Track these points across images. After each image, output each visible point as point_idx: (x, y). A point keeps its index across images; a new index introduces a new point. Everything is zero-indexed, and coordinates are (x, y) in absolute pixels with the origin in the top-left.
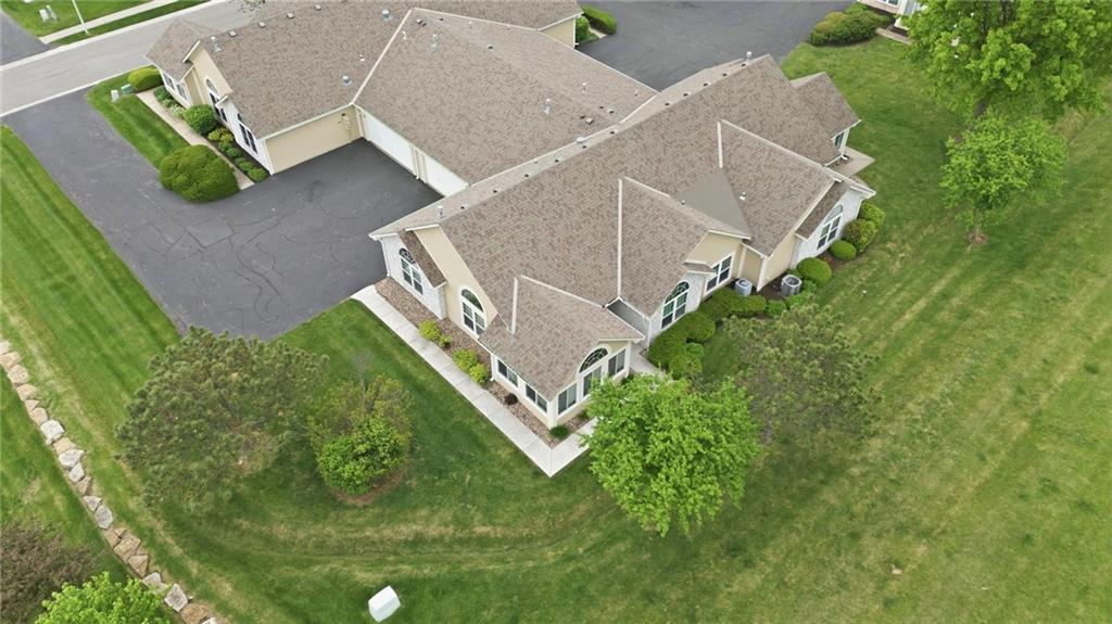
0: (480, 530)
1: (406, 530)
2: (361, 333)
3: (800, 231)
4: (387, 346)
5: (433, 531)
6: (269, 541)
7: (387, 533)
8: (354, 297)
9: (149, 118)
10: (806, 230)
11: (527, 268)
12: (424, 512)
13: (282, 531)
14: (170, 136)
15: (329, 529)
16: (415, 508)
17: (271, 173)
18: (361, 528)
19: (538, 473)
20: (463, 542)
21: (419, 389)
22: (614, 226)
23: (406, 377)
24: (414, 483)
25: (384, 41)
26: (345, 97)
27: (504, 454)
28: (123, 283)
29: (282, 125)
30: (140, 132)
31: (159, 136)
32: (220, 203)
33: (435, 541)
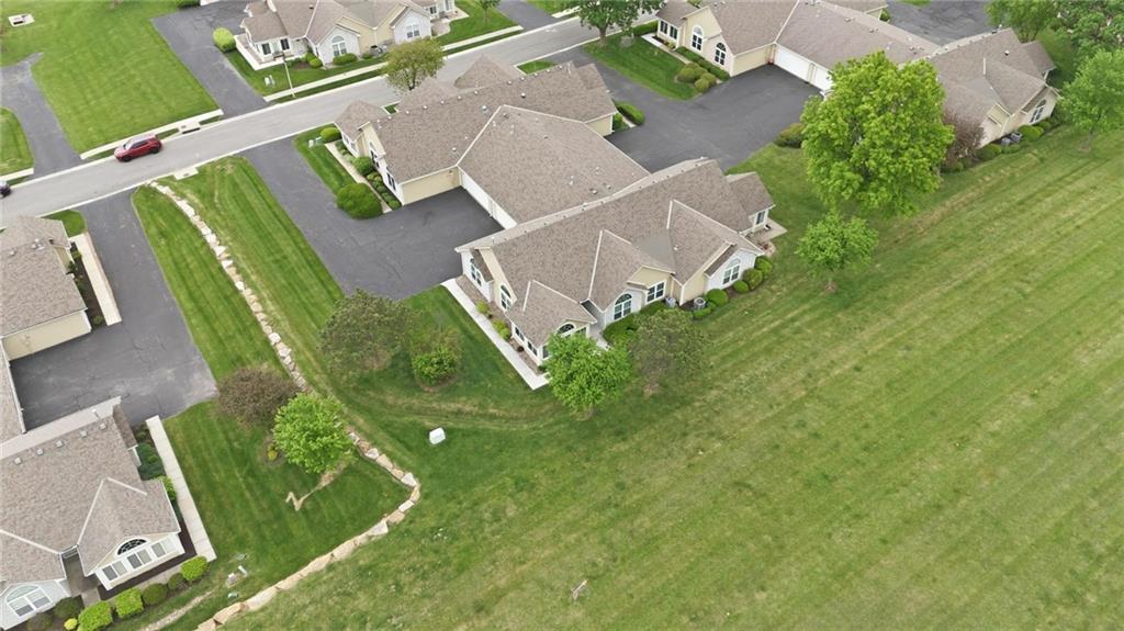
0: (492, 411)
1: (453, 406)
2: (444, 305)
3: (707, 272)
4: (457, 313)
5: (467, 408)
6: (383, 403)
7: (443, 406)
8: (444, 284)
9: (330, 161)
10: (710, 271)
11: (537, 277)
12: (464, 398)
13: (390, 400)
14: (343, 174)
15: (415, 401)
16: (459, 396)
17: (403, 204)
18: (431, 402)
19: (528, 387)
20: (481, 416)
21: (471, 338)
22: (593, 258)
23: (465, 331)
24: (461, 384)
25: (482, 126)
26: (452, 161)
27: (511, 376)
28: (314, 263)
29: (412, 176)
30: (326, 170)
31: (337, 174)
32: (370, 220)
33: (467, 413)
